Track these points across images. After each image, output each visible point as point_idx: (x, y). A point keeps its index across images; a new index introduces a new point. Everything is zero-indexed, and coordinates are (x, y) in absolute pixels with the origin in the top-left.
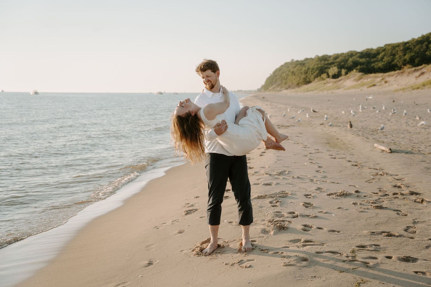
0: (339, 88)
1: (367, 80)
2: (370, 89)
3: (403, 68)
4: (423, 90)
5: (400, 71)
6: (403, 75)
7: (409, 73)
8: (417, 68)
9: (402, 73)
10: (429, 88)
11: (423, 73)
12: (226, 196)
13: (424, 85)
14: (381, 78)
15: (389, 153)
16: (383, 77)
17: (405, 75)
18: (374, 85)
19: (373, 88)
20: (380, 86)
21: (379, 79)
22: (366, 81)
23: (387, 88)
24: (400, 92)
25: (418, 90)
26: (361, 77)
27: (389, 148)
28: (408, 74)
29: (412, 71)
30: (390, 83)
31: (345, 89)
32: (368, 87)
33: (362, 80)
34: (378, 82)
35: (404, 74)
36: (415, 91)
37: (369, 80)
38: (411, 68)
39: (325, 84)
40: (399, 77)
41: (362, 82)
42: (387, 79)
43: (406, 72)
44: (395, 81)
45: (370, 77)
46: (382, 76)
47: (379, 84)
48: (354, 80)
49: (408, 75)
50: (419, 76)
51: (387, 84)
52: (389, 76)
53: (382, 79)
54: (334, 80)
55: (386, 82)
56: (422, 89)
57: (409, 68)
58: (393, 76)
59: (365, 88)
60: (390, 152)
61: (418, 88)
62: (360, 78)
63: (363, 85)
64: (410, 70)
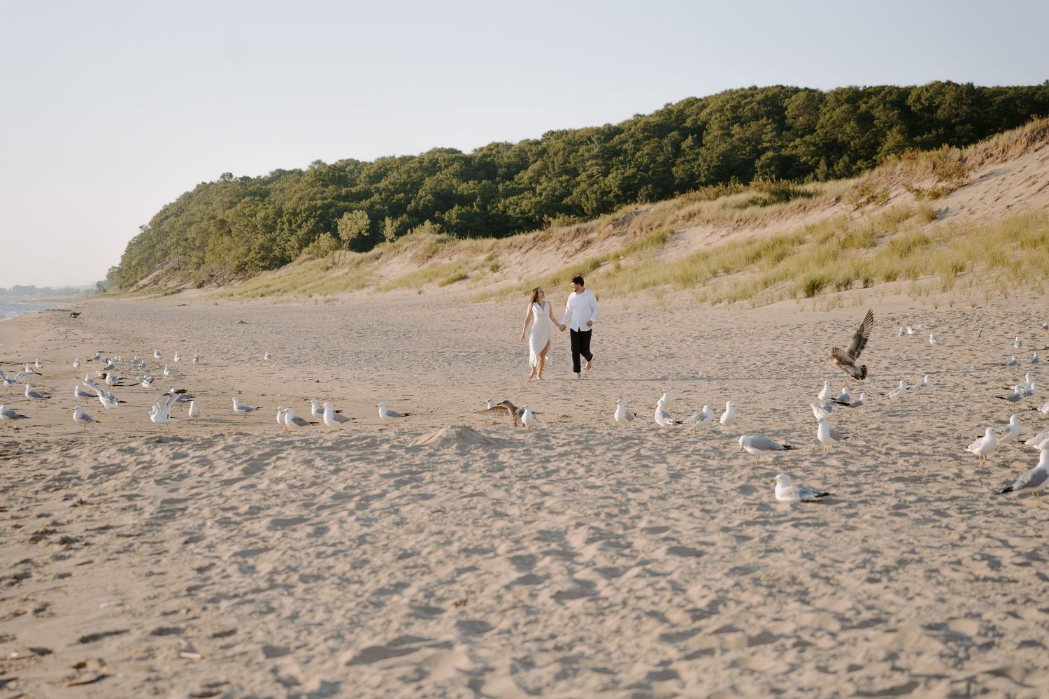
0: (363, 286)
1: (449, 258)
2: (448, 287)
3: (548, 225)
5: (542, 233)
6: (545, 246)
7: (562, 241)
8: (584, 225)
9: (544, 239)
11: (589, 242)
14: (487, 255)
16: (495, 250)
17: (552, 247)
18: (464, 278)
19: (458, 287)
20: (479, 279)
21: (481, 258)
22: (446, 261)
24: (492, 300)
26: (434, 248)
28: (557, 243)
29: (568, 233)
30: (506, 271)
31: (379, 290)
32: (443, 285)
33: (435, 259)
34: (476, 268)
35: (548, 243)
37: (455, 258)
38: (569, 224)
39: (328, 268)
40: (533, 251)
41: (433, 265)
42: (502, 257)
43: (554, 239)
44: (520, 263)
46: (490, 248)
47: (476, 273)
48: (413, 258)
49: (558, 248)
50: (577, 251)
51: (497, 274)
52: (509, 247)
53: (490, 259)
54: (358, 256)
55: (495, 269)
57: (562, 225)
58: (519, 247)
59: (432, 290)
62: (432, 253)
63: (430, 277)
64: (567, 229)
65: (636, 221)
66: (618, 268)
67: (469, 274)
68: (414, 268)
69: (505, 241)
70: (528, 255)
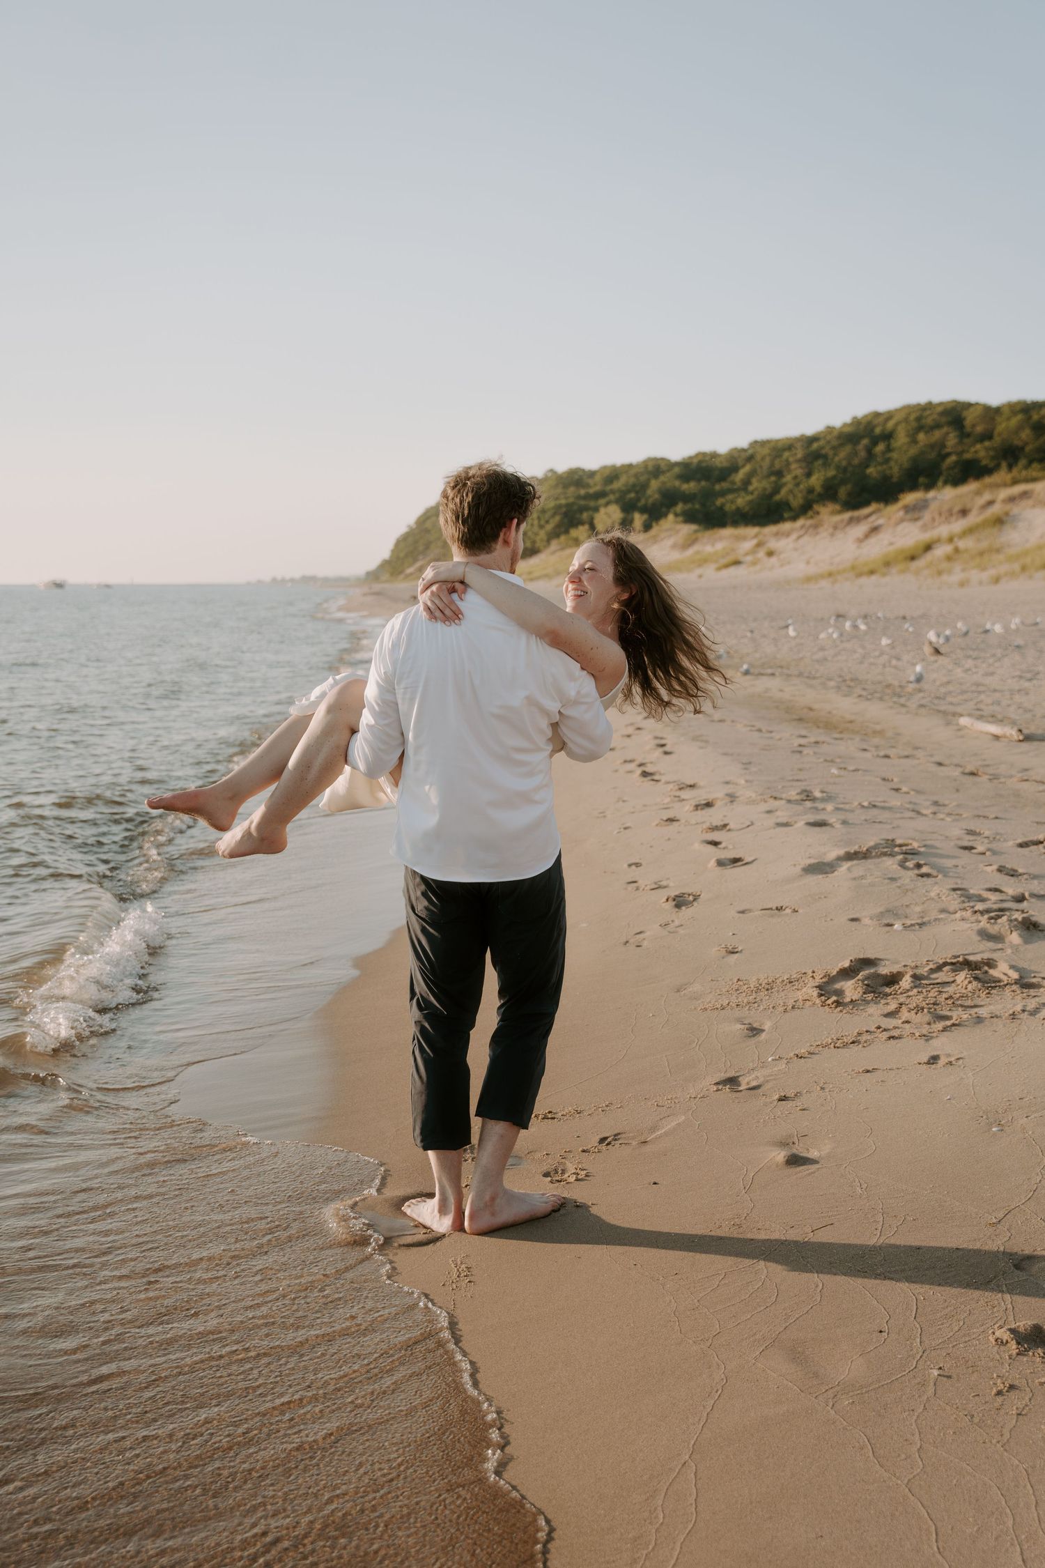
1: (713, 545)
2: (725, 573)
3: (818, 513)
4: (887, 579)
5: (809, 522)
6: (817, 534)
7: (835, 528)
8: (856, 513)
9: (816, 527)
10: (902, 572)
11: (875, 530)
12: (734, 859)
13: (887, 564)
14: (755, 542)
15: (1020, 741)
16: (761, 537)
17: (825, 534)
18: (737, 563)
19: (733, 571)
20: (754, 563)
21: (748, 545)
22: (709, 549)
23: (772, 570)
24: (824, 583)
25: (874, 578)
26: (693, 537)
27: (1016, 729)
28: (831, 530)
29: (842, 521)
30: (782, 556)
32: (719, 569)
33: (696, 548)
34: (747, 554)
35: (821, 530)
36: (864, 580)
37: (719, 546)
38: (840, 512)
40: (806, 538)
41: (698, 552)
42: (773, 544)
43: (826, 526)
44: (796, 549)
45: (721, 539)
46: (756, 536)
47: (749, 558)
48: (674, 546)
49: (832, 535)
50: (867, 536)
51: (773, 560)
52: (777, 534)
53: (759, 545)
55: (770, 554)
56: (884, 575)
57: (833, 513)
58: (788, 535)
59: (709, 571)
60: (1021, 738)
61: (872, 572)
62: (690, 542)
63: (703, 561)
64: (837, 518)
65: (934, 506)
66: (957, 550)
67: (741, 559)
68: (676, 555)
69: (770, 530)
70: (802, 541)
